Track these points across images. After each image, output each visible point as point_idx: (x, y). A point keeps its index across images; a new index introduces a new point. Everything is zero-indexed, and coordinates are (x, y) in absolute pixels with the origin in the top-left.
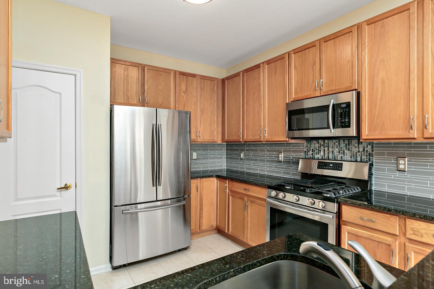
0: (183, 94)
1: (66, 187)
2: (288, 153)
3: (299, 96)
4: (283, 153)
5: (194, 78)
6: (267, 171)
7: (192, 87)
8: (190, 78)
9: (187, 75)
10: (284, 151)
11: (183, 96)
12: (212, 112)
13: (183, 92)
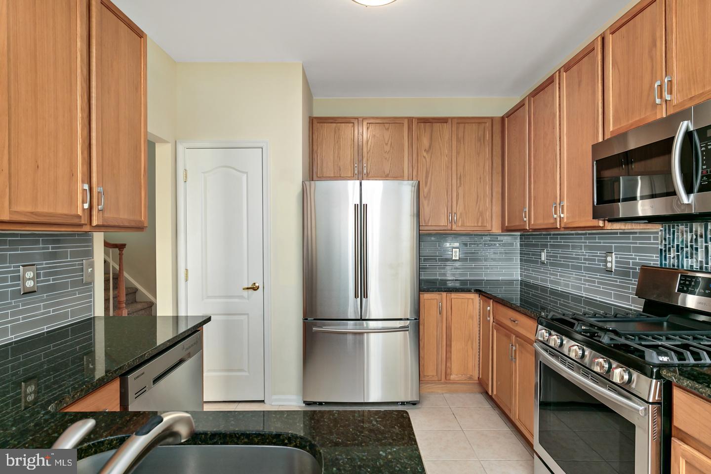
0: (425, 154)
1: (255, 288)
2: (625, 254)
3: (622, 125)
4: (615, 254)
5: (445, 124)
6: (586, 290)
7: (441, 140)
8: (437, 126)
9: (431, 120)
10: (618, 249)
11: (424, 157)
12: (480, 178)
13: (425, 150)
